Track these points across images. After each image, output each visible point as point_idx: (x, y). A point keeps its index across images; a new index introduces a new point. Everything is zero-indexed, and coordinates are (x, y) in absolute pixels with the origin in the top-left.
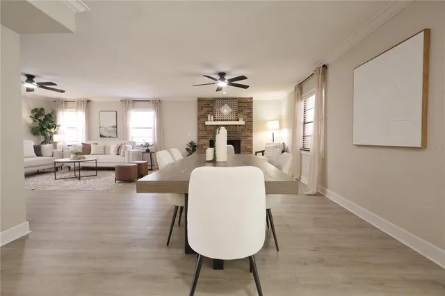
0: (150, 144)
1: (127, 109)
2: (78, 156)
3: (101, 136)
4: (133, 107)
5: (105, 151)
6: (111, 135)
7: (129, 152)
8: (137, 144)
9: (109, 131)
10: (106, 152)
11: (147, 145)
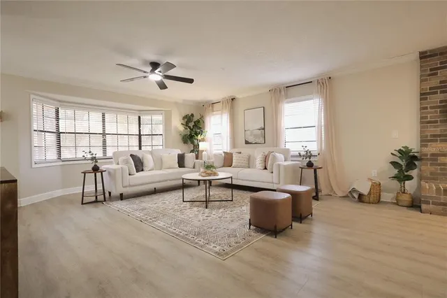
0: (313, 153)
1: (278, 102)
2: (209, 172)
3: (247, 142)
4: (287, 97)
5: (249, 163)
6: (257, 141)
7: (279, 165)
8: (292, 153)
9: (256, 136)
10: (251, 165)
11: (309, 155)
